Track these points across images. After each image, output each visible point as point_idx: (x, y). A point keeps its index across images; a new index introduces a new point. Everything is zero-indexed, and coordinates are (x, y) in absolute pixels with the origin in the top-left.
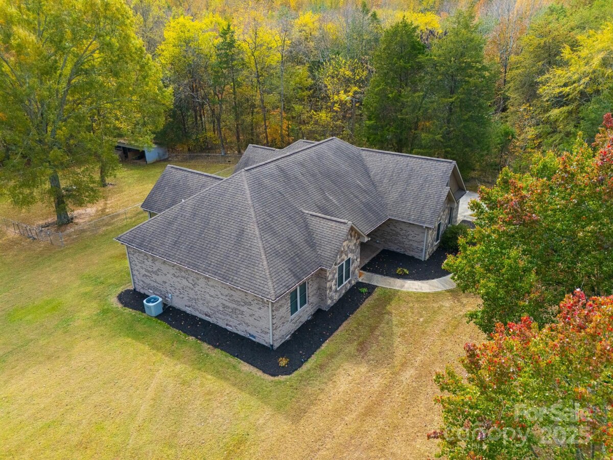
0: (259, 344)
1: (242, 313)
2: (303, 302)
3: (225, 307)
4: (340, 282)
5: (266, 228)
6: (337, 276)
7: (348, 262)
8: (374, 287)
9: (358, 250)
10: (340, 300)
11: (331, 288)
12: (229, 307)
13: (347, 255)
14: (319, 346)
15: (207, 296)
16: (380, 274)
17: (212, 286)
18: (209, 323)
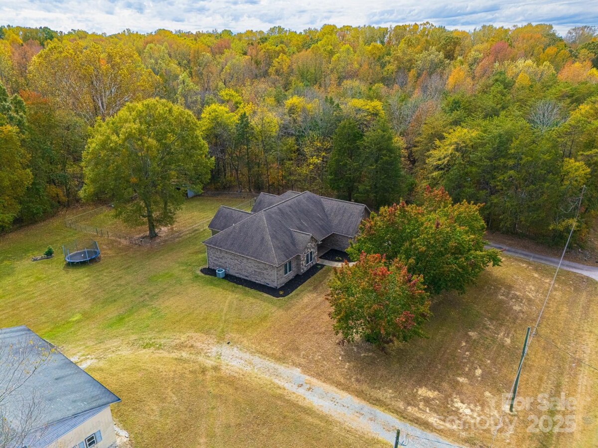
0: (271, 287)
1: (263, 273)
2: (290, 270)
3: (255, 271)
4: (308, 262)
5: (274, 237)
6: (305, 259)
7: (311, 253)
8: (324, 266)
9: (316, 248)
10: (307, 271)
11: (303, 264)
12: (257, 272)
13: (310, 249)
14: (297, 288)
15: (247, 268)
16: (327, 260)
17: (250, 263)
18: (247, 280)
